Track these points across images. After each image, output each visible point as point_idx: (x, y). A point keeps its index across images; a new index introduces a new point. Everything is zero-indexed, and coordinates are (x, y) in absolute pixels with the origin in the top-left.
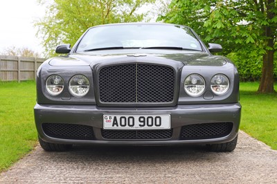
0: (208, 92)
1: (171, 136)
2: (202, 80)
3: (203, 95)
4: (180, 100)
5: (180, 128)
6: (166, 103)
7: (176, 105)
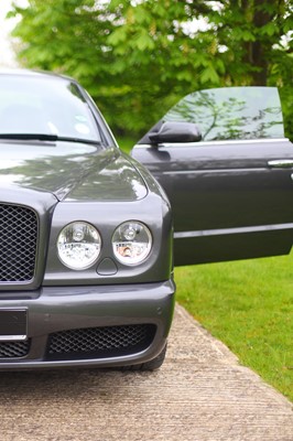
0: (107, 260)
1: (27, 351)
2: (95, 235)
3: (96, 267)
4: (48, 277)
5: (46, 338)
6: (18, 283)
7: (39, 289)
